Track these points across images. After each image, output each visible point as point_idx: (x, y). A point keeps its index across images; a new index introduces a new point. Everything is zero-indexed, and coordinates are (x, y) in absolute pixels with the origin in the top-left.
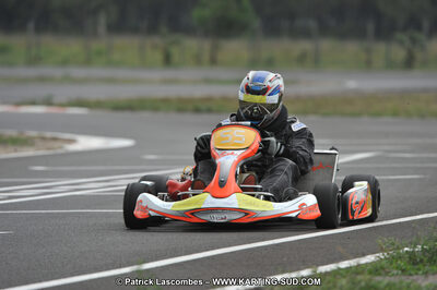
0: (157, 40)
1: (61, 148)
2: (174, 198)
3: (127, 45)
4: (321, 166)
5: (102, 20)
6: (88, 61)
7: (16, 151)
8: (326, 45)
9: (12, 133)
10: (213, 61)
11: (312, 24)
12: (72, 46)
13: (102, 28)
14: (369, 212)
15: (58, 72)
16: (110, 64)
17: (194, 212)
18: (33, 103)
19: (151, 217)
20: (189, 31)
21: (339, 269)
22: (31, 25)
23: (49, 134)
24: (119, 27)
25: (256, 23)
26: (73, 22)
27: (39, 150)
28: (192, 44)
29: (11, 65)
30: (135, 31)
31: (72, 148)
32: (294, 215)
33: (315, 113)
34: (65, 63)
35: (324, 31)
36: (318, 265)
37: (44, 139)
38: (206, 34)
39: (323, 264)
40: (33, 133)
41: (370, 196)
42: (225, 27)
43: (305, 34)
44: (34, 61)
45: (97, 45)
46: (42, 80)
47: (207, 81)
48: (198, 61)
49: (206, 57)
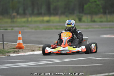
2: (53, 48)
4: (85, 41)
14: (95, 50)
17: (58, 51)
19: (49, 53)
32: (80, 51)
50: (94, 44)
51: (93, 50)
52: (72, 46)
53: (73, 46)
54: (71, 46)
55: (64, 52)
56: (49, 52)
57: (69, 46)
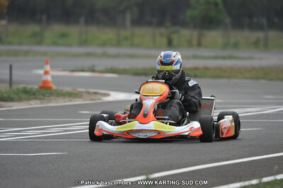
0: (163, 30)
1: (100, 99)
3: (144, 33)
5: (128, 16)
6: (118, 44)
7: (70, 101)
8: (272, 34)
9: (68, 89)
10: (199, 45)
11: (264, 21)
12: (109, 34)
13: (128, 23)
15: (99, 50)
16: (132, 45)
18: (83, 70)
20: (184, 24)
21: (276, 180)
22: (82, 20)
23: (91, 90)
24: (139, 21)
25: (228, 20)
26: (109, 17)
27: (85, 100)
28: (186, 33)
29: (69, 45)
30: (149, 24)
31: (107, 99)
33: (264, 78)
34: (104, 44)
35: (272, 26)
36: (262, 177)
37: (89, 93)
38: (195, 27)
39: (266, 176)
40: (82, 90)
41: (233, 124)
42: (207, 22)
43: (260, 27)
44: (83, 43)
45: (124, 33)
46: (89, 55)
47: (195, 57)
48: (190, 44)
49: (195, 41)
50: (231, 117)
51: (222, 133)
52: (165, 121)
53: (168, 119)
54: (164, 119)
55: (142, 136)
56: (105, 133)
57: (158, 119)
